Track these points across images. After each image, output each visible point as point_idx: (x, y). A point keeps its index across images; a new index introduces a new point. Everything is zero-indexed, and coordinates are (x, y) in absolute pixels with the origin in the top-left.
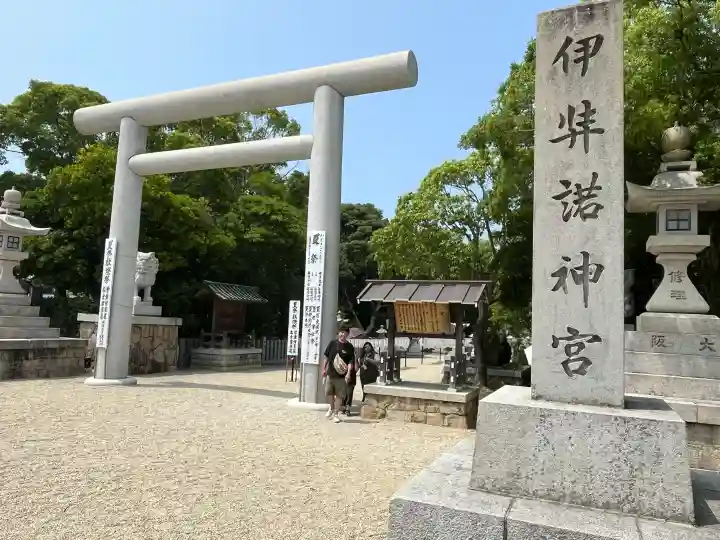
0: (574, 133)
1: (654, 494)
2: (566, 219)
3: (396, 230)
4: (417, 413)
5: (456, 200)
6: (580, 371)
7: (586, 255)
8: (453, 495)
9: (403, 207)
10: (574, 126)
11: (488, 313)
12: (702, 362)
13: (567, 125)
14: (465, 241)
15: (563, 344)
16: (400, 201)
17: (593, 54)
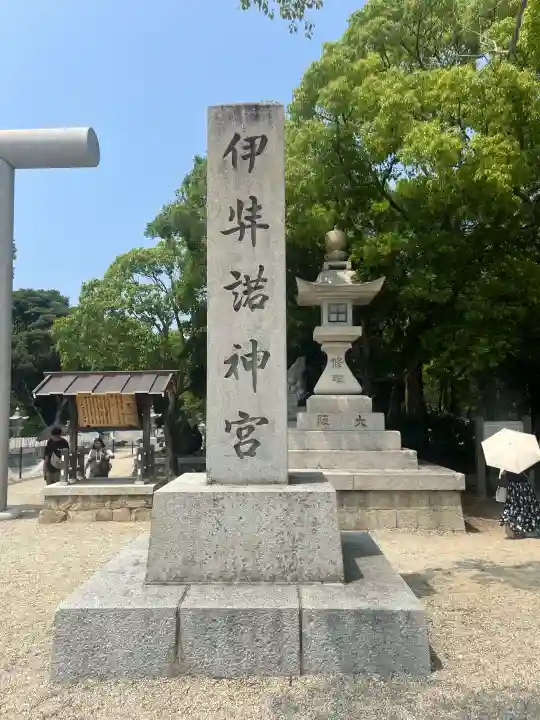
0: (242, 227)
1: (312, 560)
2: (237, 309)
3: (79, 318)
4: (103, 512)
5: (145, 289)
6: (251, 453)
7: (254, 343)
8: (126, 593)
9: (88, 295)
10: (243, 220)
11: (179, 403)
12: (356, 436)
13: (236, 218)
14: (155, 330)
15: (235, 428)
16: (84, 288)
17: (258, 154)
